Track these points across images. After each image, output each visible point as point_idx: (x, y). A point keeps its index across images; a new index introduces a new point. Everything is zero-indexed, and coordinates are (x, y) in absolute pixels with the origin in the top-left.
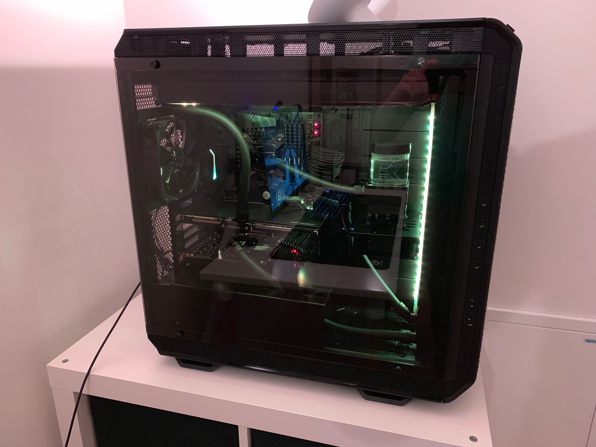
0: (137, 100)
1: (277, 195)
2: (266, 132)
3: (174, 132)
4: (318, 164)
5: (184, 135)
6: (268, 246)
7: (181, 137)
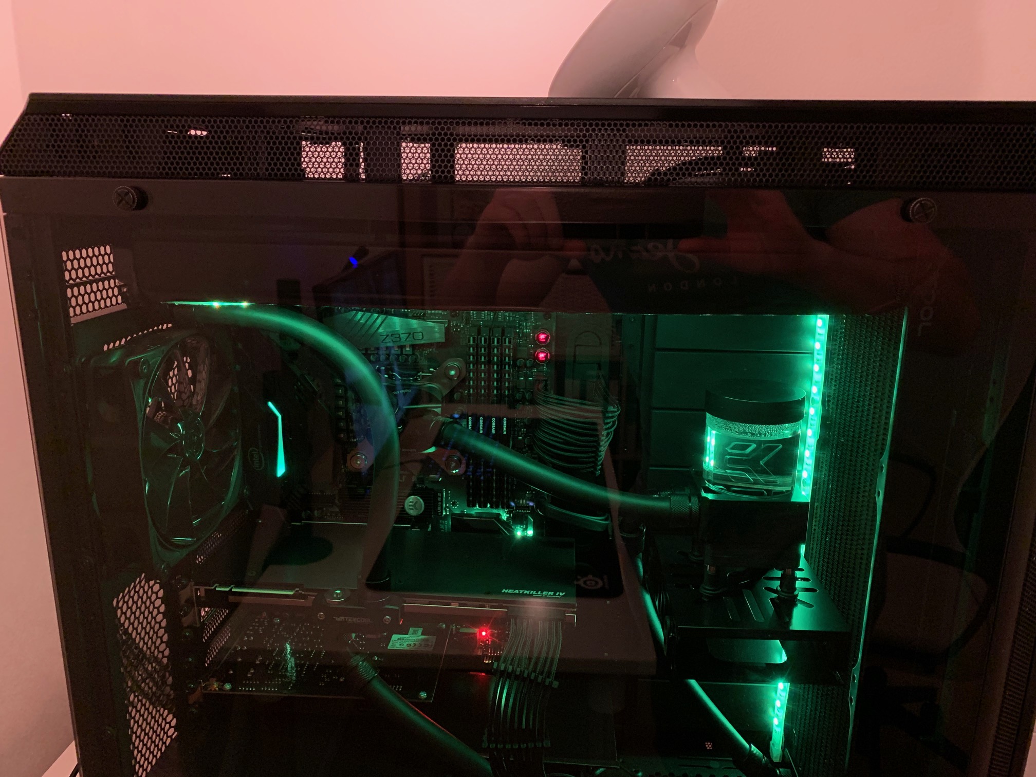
0: (69, 291)
4: (562, 437)
6: (420, 630)
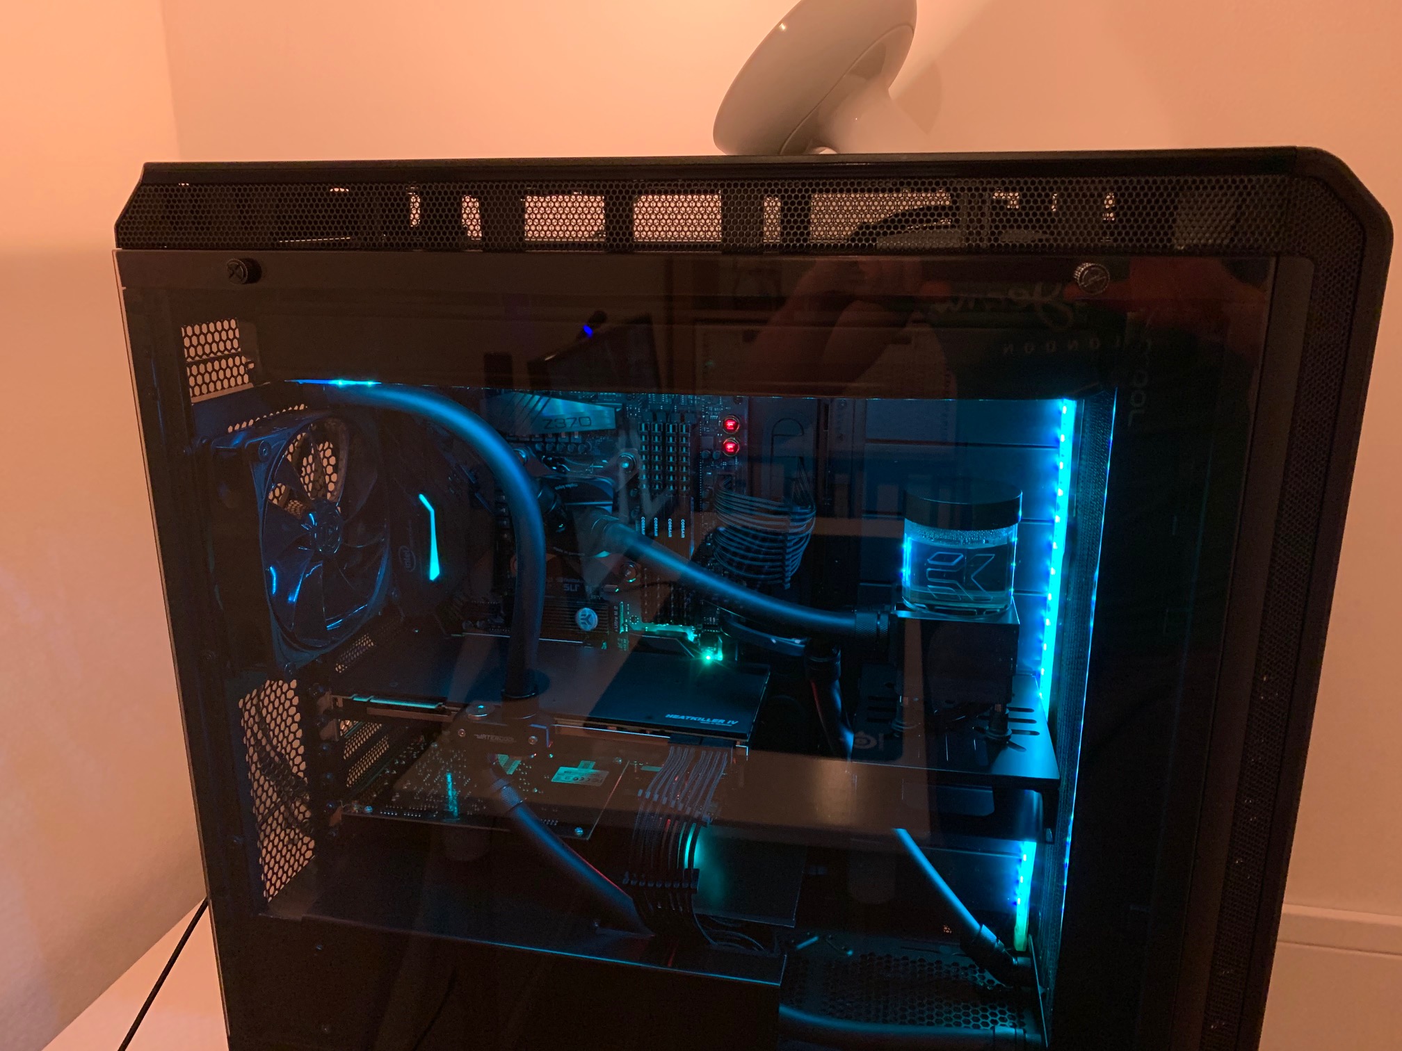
0: (188, 368)
1: (616, 618)
2: (584, 443)
3: (313, 452)
5: (344, 455)
6: (593, 764)
7: (333, 461)
